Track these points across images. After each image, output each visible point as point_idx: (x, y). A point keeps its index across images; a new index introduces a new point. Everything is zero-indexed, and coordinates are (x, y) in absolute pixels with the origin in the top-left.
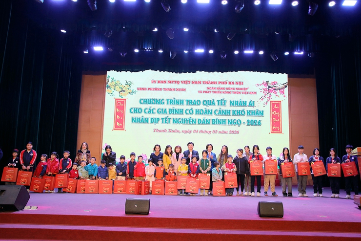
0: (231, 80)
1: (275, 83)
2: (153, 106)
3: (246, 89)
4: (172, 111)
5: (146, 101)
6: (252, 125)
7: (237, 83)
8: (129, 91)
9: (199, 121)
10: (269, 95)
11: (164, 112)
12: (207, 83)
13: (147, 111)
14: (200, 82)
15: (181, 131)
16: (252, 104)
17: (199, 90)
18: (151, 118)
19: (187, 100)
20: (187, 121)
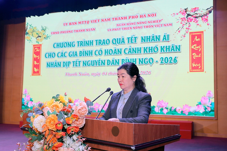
0: (142, 13)
1: (195, 9)
2: (65, 50)
3: (160, 21)
4: (82, 54)
5: (59, 45)
6: (166, 63)
7: (149, 15)
8: (44, 36)
9: (108, 62)
10: (188, 25)
11: (75, 54)
12: (116, 19)
13: (60, 55)
14: (109, 20)
15: (90, 74)
16: (166, 38)
17: (108, 28)
18: (64, 62)
19: (97, 41)
20: (96, 63)
